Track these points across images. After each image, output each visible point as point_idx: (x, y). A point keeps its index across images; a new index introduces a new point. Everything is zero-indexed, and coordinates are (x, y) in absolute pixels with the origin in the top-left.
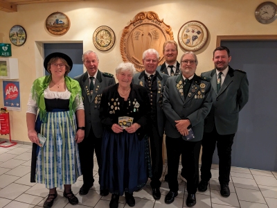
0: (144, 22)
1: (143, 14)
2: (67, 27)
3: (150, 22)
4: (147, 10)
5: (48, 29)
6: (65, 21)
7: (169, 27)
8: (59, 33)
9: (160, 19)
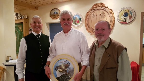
0: (97, 9)
1: (96, 4)
3: (101, 8)
5: (51, 16)
7: (111, 10)
8: (56, 18)
9: (106, 6)
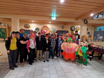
2: (29, 27)
4: (45, 25)
6: (29, 26)
8: (27, 28)
9: (48, 27)
